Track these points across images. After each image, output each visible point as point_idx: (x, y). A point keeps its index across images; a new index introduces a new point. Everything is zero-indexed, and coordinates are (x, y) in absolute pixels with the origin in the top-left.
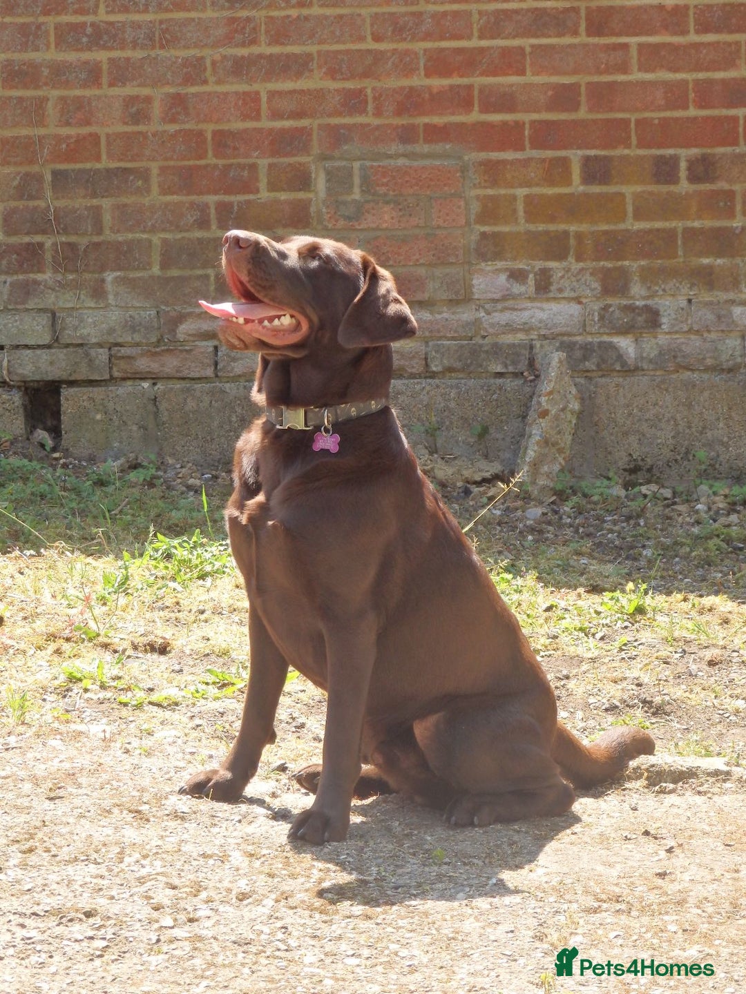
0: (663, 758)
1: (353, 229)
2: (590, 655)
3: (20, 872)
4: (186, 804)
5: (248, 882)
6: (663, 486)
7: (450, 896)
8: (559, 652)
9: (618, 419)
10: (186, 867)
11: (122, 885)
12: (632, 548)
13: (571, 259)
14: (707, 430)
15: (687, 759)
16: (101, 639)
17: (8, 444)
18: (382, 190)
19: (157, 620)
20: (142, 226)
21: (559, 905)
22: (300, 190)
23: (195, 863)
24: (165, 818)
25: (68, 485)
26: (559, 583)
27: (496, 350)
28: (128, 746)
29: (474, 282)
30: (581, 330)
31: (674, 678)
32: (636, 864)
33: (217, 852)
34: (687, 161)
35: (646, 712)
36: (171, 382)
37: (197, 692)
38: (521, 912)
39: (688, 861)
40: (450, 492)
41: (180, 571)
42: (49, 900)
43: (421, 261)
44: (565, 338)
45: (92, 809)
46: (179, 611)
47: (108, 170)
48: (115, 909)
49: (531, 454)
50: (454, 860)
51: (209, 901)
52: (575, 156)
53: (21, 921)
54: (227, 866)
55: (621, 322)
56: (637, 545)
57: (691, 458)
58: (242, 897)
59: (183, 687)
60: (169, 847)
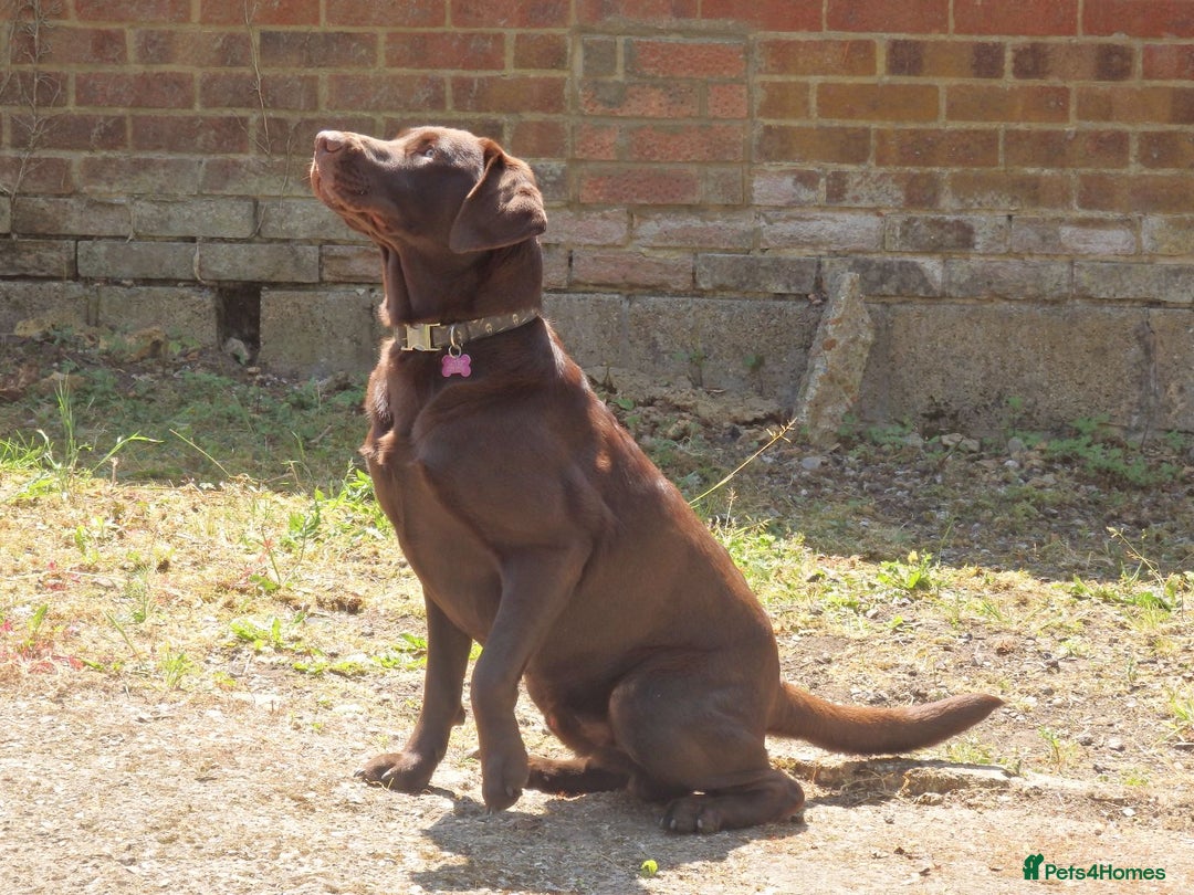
1: (613, 116)
2: (858, 636)
3: (157, 865)
4: (358, 792)
6: (969, 437)
8: (821, 631)
9: (919, 355)
10: (352, 868)
12: (926, 509)
13: (871, 162)
14: (1024, 373)
16: (281, 592)
17: (196, 354)
18: (650, 71)
19: (350, 572)
20: (364, 103)
22: (553, 67)
23: (362, 864)
24: (334, 808)
25: (263, 407)
26: (831, 548)
27: (778, 266)
28: (299, 722)
29: (754, 185)
30: (879, 247)
31: (956, 668)
32: (883, 888)
33: (389, 852)
34: (1014, 51)
37: (388, 660)
39: (946, 887)
40: (715, 433)
43: (693, 158)
44: (860, 256)
45: (248, 793)
46: (377, 563)
47: (326, 35)
49: (812, 391)
52: (881, 40)
54: (400, 868)
55: (927, 239)
56: (931, 506)
57: (1004, 404)
59: (372, 653)
60: (333, 843)
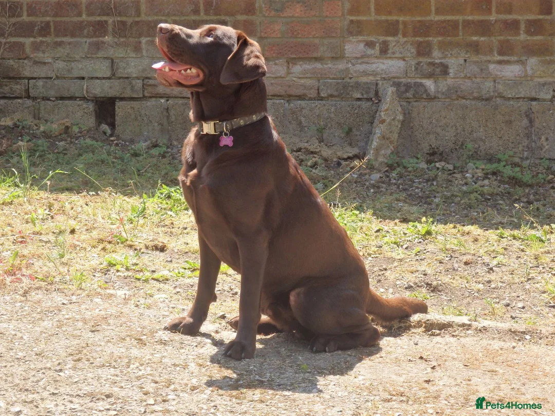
0: (434, 315)
1: (279, 17)
2: (399, 257)
3: (72, 372)
4: (166, 336)
5: (197, 380)
6: (448, 163)
7: (309, 391)
8: (382, 256)
9: (424, 125)
10: (164, 371)
11: (128, 380)
12: (429, 197)
13: (400, 36)
14: (474, 133)
15: (448, 317)
16: (128, 242)
17: (85, 132)
19: (160, 232)
20: (162, 13)
21: (368, 397)
23: (169, 369)
24: (155, 343)
25: (118, 156)
26: (385, 216)
27: (357, 85)
28: (138, 303)
29: (346, 47)
30: (404, 75)
31: (445, 271)
32: (414, 375)
33: (182, 363)
35: (428, 290)
36: (176, 99)
37: (179, 273)
38: (347, 401)
39: (443, 374)
40: (330, 164)
41: (175, 205)
42: (86, 388)
43: (317, 35)
44: (396, 80)
45: (115, 337)
46: (173, 228)
48: (122, 393)
49: (375, 144)
50: (313, 370)
51: (175, 390)
53: (70, 399)
54: (187, 371)
55: (427, 71)
56: (431, 196)
57: (464, 148)
58: (194, 388)
59: (171, 270)
60: (155, 360)
